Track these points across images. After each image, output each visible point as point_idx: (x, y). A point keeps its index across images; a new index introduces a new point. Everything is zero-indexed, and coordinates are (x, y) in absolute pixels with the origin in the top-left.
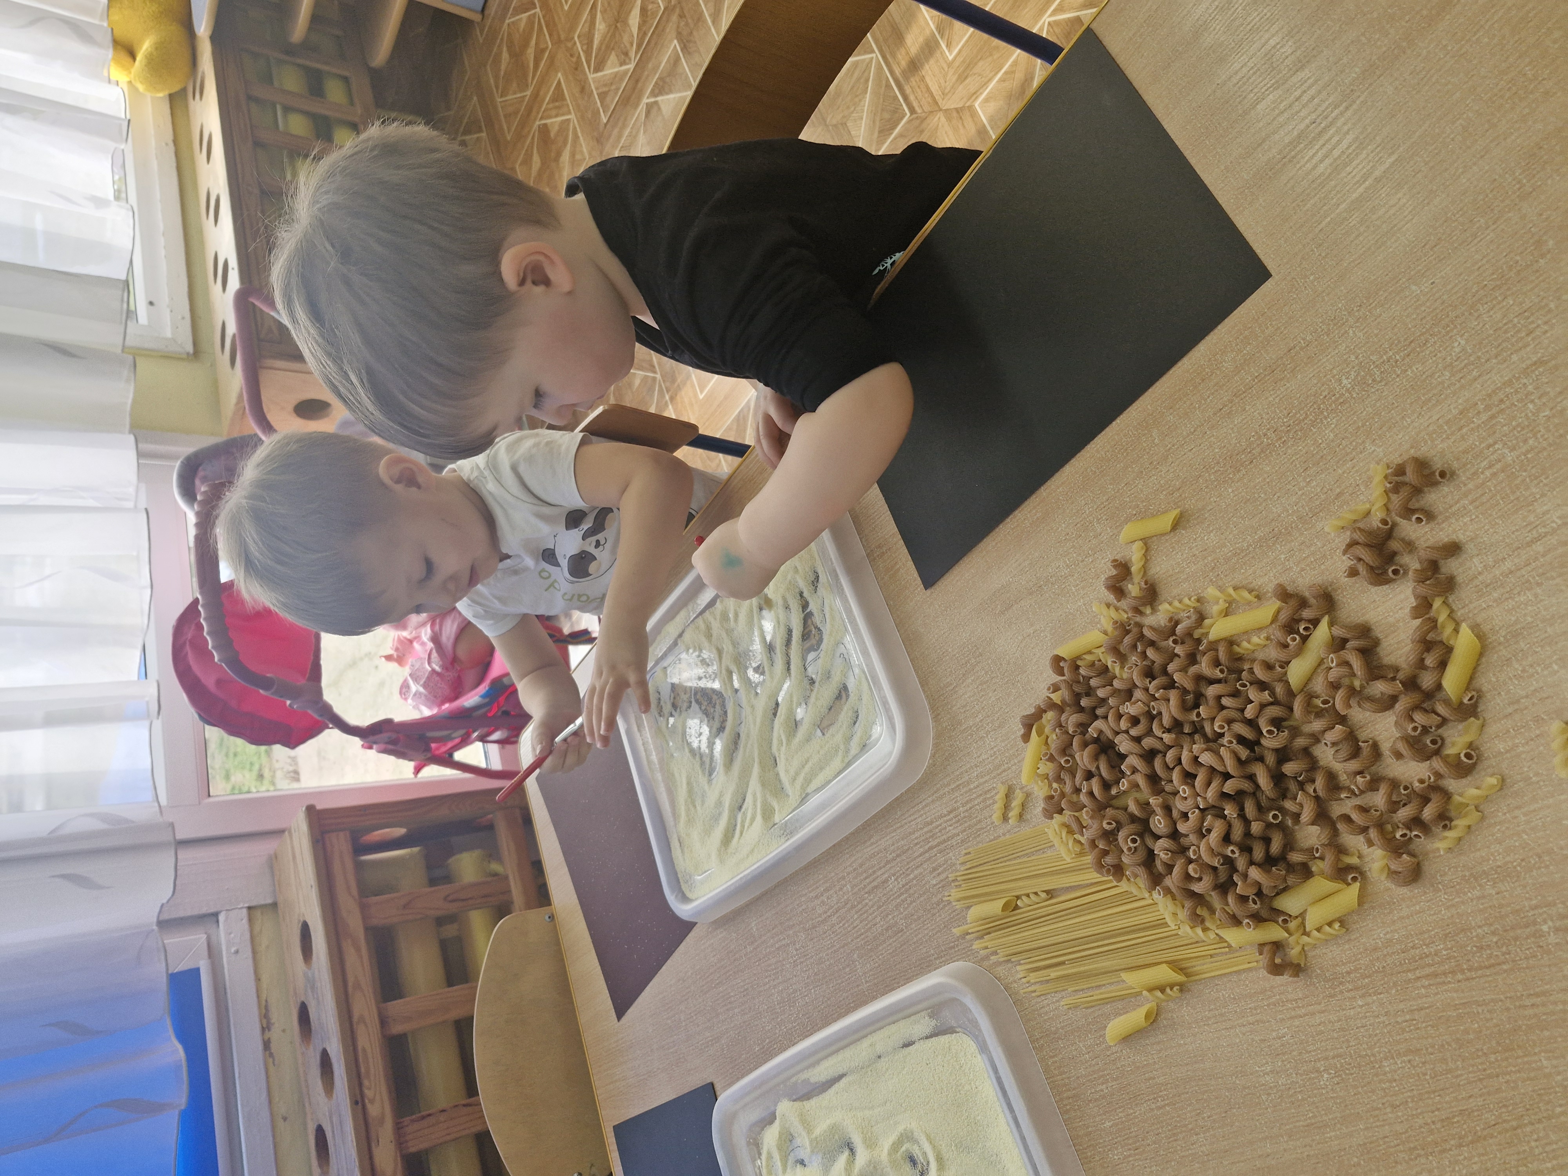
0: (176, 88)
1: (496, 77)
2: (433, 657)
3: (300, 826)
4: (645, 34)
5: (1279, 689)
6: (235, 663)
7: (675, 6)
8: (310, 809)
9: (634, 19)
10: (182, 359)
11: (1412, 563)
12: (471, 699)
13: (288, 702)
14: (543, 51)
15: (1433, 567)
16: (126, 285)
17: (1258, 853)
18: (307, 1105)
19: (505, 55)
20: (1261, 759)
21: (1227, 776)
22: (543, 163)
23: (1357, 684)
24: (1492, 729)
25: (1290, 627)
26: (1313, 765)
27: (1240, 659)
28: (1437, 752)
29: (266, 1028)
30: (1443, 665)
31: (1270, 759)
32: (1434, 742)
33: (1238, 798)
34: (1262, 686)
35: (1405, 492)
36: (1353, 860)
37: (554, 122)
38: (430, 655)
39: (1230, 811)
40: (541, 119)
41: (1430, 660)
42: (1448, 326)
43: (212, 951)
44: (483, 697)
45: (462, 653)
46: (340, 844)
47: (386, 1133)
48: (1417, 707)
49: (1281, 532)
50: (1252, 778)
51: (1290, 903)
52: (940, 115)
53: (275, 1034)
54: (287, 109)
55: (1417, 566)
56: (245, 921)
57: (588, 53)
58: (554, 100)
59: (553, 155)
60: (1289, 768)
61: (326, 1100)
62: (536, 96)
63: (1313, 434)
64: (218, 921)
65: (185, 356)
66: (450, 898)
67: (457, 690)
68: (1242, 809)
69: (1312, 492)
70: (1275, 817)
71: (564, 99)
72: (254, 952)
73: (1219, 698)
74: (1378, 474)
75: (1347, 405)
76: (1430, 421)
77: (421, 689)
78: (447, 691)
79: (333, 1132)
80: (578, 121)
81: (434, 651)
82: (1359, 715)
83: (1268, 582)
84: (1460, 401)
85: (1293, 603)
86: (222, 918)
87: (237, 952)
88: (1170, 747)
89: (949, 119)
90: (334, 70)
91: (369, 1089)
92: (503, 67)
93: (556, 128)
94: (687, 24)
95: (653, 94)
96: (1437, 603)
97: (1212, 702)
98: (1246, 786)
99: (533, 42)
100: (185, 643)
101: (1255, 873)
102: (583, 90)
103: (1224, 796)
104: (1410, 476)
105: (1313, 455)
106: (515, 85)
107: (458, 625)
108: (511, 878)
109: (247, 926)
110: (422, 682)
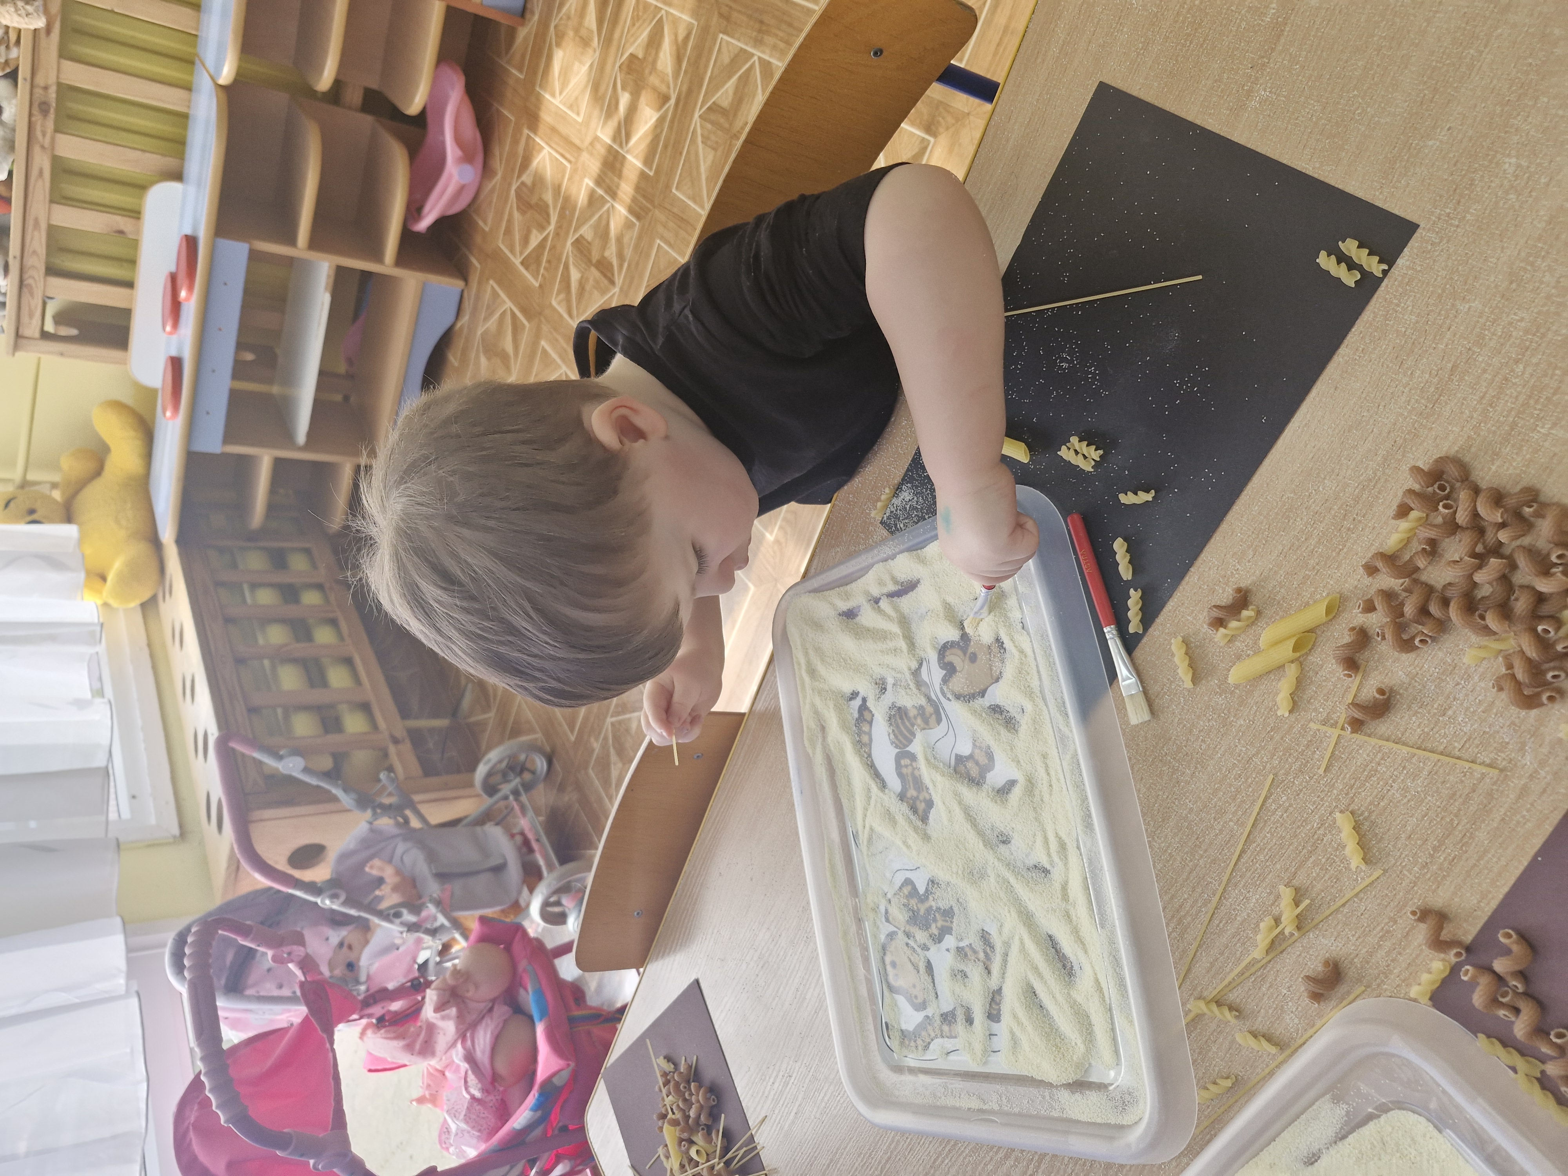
0: (146, 596)
2: (469, 1079)
6: (244, 1121)
10: (169, 843)
12: (521, 1118)
13: (312, 1162)
16: (106, 773)
38: (466, 1082)
42: (1488, 155)
44: (535, 1109)
45: (502, 1068)
49: (1405, 440)
54: (254, 586)
63: (1393, 327)
65: (171, 840)
67: (504, 1113)
69: (1420, 382)
75: (1416, 281)
76: (1518, 247)
77: (463, 1126)
78: (492, 1121)
81: (470, 1072)
84: (1542, 213)
90: (296, 545)
100: (188, 1128)
105: (1403, 347)
107: (492, 1033)
110: (462, 1117)
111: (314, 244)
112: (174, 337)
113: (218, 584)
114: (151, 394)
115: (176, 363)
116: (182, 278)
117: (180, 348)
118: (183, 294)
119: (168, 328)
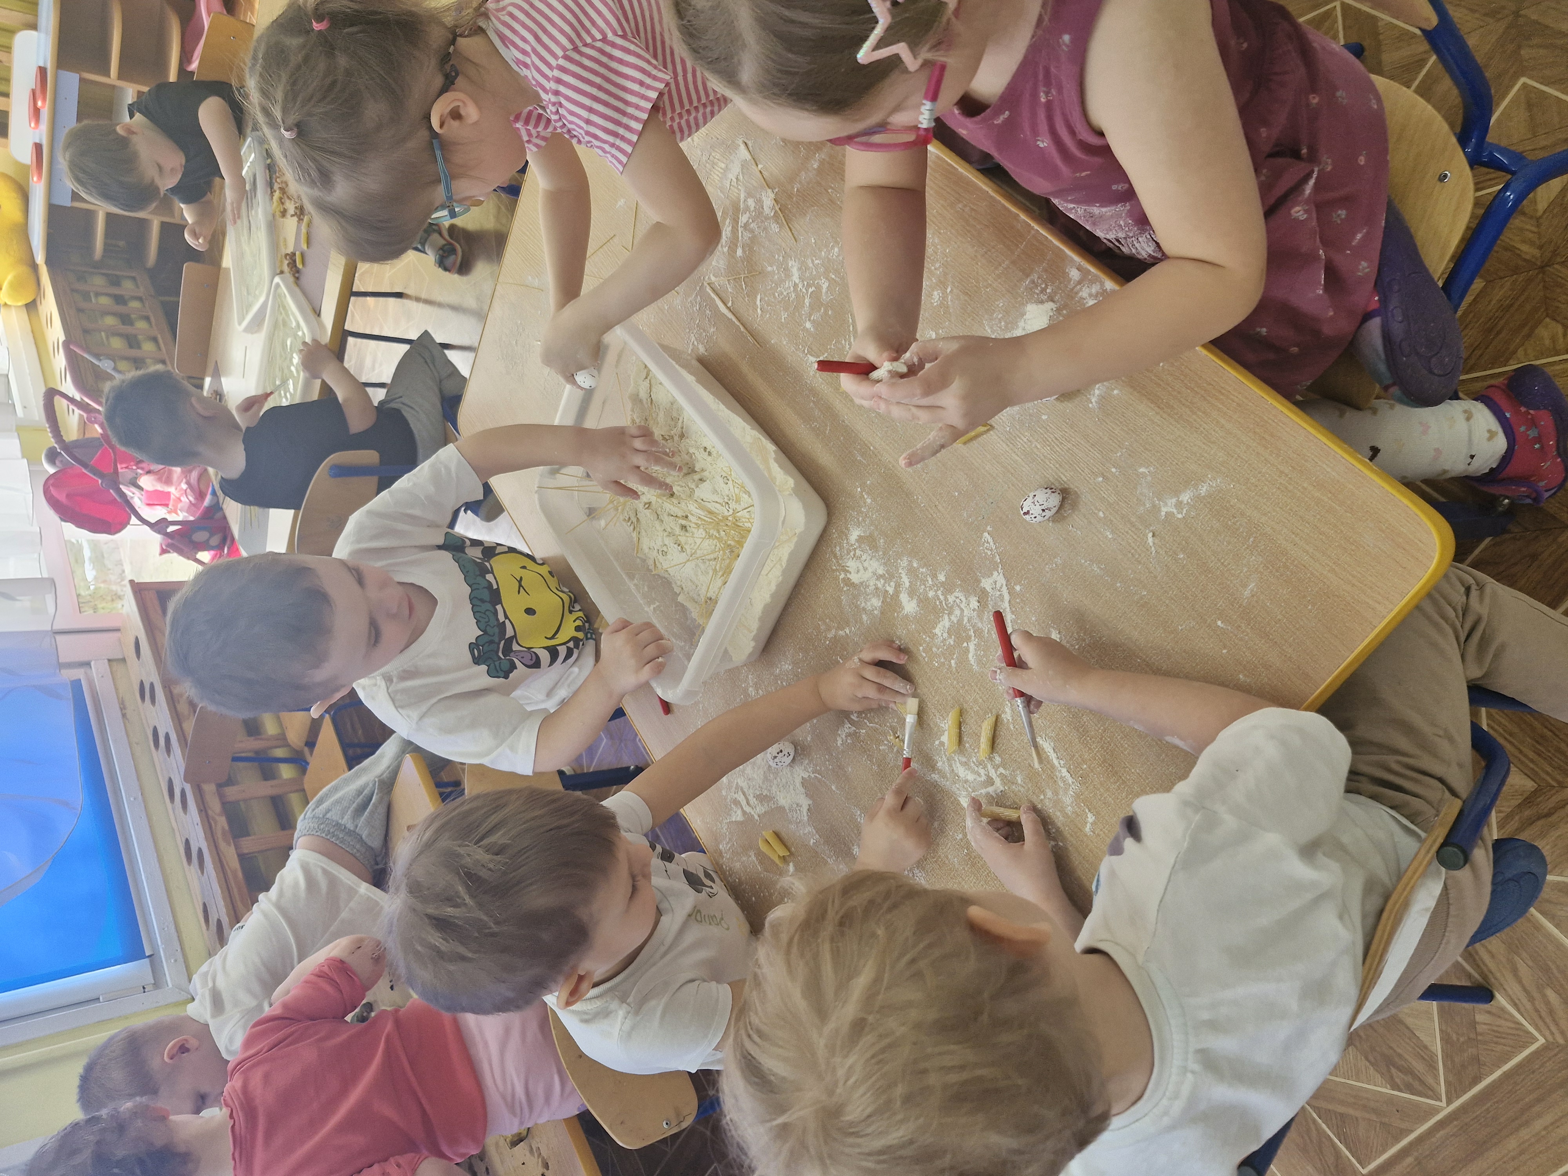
0: (29, 299)
64: (90, 665)
86: (94, 663)
111: (120, 77)
112: (37, 131)
113: (73, 290)
114: (24, 169)
115: (38, 147)
116: (38, 93)
117: (41, 140)
118: (40, 104)
119: (33, 125)
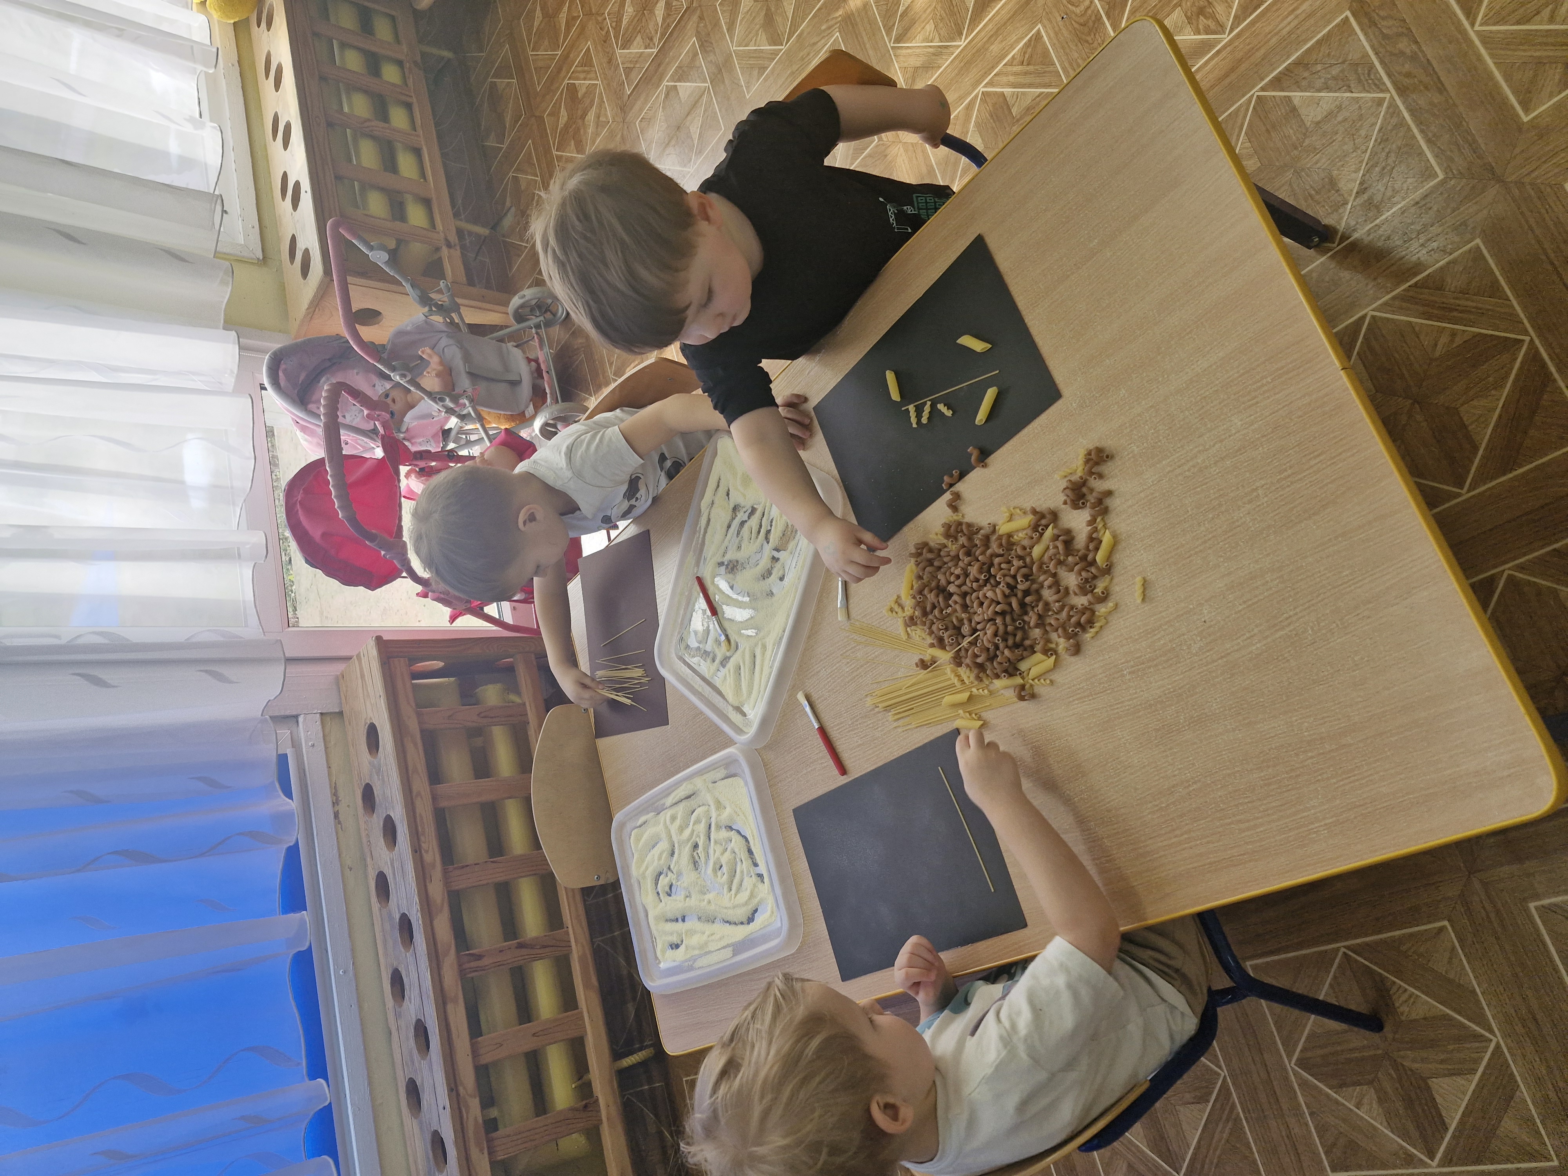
1: (529, 34)
3: (371, 651)
4: (669, 26)
5: (1028, 560)
6: (353, 520)
7: (696, 8)
8: (379, 639)
9: (660, 11)
10: (252, 263)
11: (1092, 498)
13: (383, 553)
14: (575, 18)
15: (1100, 501)
17: (1010, 642)
18: (369, 859)
19: (538, 13)
20: (1016, 595)
21: (998, 603)
22: (570, 118)
23: (1062, 558)
24: (1115, 581)
25: (1035, 528)
26: (1040, 598)
27: (1013, 544)
28: (1092, 591)
29: (335, 803)
30: (1097, 549)
31: (1020, 594)
32: (1090, 587)
33: (1003, 614)
34: (1020, 558)
35: (1091, 463)
36: (1053, 646)
37: (582, 84)
39: (999, 621)
40: (569, 79)
41: (1091, 547)
43: (295, 744)
46: (400, 666)
47: (437, 874)
48: (1083, 569)
50: (1010, 604)
51: (1023, 666)
52: (900, 145)
53: (342, 808)
54: (343, 45)
55: (1093, 501)
56: (319, 723)
57: (617, 29)
58: (581, 64)
59: (580, 112)
60: (1028, 599)
61: (388, 852)
62: (565, 57)
64: (297, 722)
65: (257, 262)
66: (482, 715)
68: (1004, 619)
69: (1054, 460)
70: (1020, 624)
71: (592, 65)
72: (326, 748)
73: (1000, 564)
74: (1082, 453)
76: (1107, 429)
79: (394, 874)
80: (604, 88)
82: (1063, 573)
83: (1028, 506)
85: (1038, 516)
86: (301, 719)
87: (313, 746)
88: (975, 591)
89: (906, 151)
90: (383, 9)
91: (424, 843)
92: (536, 24)
93: (584, 90)
94: (705, 26)
95: (672, 79)
96: (1099, 520)
97: (996, 566)
98: (1007, 608)
99: (566, 9)
100: (296, 503)
101: (1007, 652)
102: (610, 61)
103: (997, 613)
104: (1093, 456)
106: (546, 43)
108: (527, 704)
109: (320, 727)
113: (315, 34)
